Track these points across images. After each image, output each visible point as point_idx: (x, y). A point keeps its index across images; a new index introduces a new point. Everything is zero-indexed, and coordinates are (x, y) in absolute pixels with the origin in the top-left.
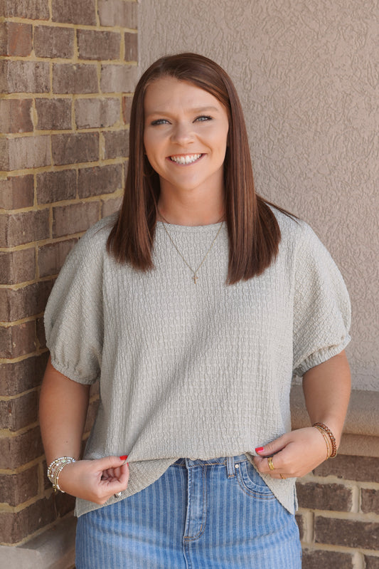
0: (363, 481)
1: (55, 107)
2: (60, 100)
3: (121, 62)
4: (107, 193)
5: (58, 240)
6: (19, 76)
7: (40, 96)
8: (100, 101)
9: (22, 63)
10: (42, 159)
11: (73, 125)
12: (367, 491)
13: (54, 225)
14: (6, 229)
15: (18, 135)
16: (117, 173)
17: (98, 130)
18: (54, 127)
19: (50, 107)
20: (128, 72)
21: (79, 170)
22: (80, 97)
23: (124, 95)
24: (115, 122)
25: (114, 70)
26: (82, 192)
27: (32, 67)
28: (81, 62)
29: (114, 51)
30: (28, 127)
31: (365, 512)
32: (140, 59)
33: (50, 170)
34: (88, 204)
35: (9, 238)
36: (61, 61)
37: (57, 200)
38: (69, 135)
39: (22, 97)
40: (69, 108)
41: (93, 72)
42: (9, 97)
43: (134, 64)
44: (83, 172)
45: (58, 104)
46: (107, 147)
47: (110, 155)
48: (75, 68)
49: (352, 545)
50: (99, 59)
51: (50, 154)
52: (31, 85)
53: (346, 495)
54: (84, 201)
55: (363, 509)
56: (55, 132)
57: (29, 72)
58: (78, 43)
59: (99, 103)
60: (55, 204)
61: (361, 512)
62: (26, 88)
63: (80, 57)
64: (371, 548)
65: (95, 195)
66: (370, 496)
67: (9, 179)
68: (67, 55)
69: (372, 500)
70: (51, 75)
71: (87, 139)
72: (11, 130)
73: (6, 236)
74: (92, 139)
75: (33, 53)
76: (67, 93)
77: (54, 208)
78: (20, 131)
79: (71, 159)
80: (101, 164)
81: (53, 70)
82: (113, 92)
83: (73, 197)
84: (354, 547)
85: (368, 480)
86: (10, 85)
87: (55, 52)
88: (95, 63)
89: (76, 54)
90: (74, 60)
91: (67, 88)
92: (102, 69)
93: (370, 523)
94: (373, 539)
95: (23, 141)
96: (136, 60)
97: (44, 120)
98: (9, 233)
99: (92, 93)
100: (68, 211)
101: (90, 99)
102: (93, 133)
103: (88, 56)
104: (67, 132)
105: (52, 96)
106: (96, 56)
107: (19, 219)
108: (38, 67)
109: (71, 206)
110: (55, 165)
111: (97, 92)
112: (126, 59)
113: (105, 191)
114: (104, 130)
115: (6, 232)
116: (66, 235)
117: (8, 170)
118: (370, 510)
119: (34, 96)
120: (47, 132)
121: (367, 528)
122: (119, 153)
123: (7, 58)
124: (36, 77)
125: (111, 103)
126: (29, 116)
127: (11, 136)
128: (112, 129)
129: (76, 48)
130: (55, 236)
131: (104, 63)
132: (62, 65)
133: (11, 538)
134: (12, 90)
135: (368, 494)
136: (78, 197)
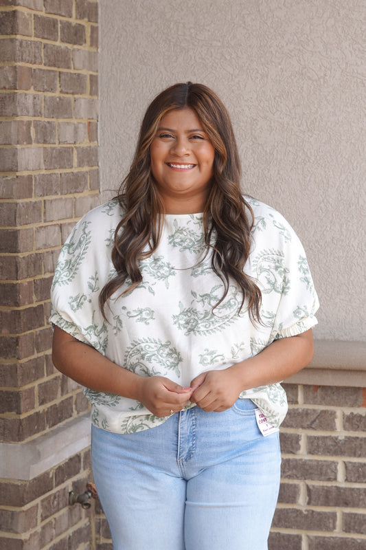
1: (46, 128)
2: (48, 122)
3: (87, 96)
4: (77, 192)
5: (47, 224)
6: (24, 104)
7: (37, 119)
8: (74, 124)
9: (26, 95)
10: (37, 165)
11: (57, 142)
13: (45, 213)
14: (15, 212)
15: (24, 146)
16: (85, 178)
17: (72, 146)
18: (45, 142)
19: (42, 128)
20: (92, 104)
21: (61, 174)
22: (61, 120)
23: (89, 121)
24: (84, 140)
25: (83, 101)
26: (62, 190)
27: (32, 98)
28: (62, 95)
29: (83, 87)
30: (29, 141)
32: (99, 94)
33: (42, 173)
34: (66, 199)
35: (17, 219)
36: (49, 94)
37: (47, 195)
38: (53, 149)
39: (26, 119)
40: (54, 128)
41: (69, 103)
42: (18, 119)
43: (95, 98)
44: (63, 175)
45: (48, 125)
46: (79, 158)
47: (80, 165)
48: (58, 99)
50: (73, 94)
51: (42, 161)
52: (31, 113)
54: (64, 197)
56: (45, 145)
57: (30, 101)
58: (60, 81)
59: (73, 126)
60: (46, 198)
62: (28, 112)
63: (61, 92)
65: (71, 193)
67: (17, 177)
68: (52, 90)
70: (43, 105)
71: (65, 151)
72: (18, 143)
73: (15, 218)
74: (69, 151)
75: (32, 87)
76: (53, 118)
77: (44, 201)
78: (25, 143)
79: (56, 166)
80: (75, 170)
81: (44, 100)
82: (82, 118)
83: (56, 193)
86: (18, 110)
87: (46, 87)
88: (70, 96)
89: (59, 89)
90: (57, 94)
91: (53, 114)
92: (75, 101)
95: (26, 150)
96: (98, 95)
97: (39, 137)
98: (17, 216)
99: (69, 118)
100: (53, 203)
101: (67, 123)
102: (69, 148)
103: (66, 91)
104: (53, 146)
105: (44, 119)
106: (71, 91)
107: (24, 206)
108: (35, 98)
109: (56, 200)
110: (46, 169)
111: (72, 118)
112: (91, 94)
113: (78, 191)
114: (77, 145)
115: (15, 215)
116: (52, 221)
117: (17, 171)
119: (32, 119)
120: (41, 145)
122: (86, 163)
123: (16, 91)
124: (34, 105)
125: (81, 126)
126: (30, 133)
127: (19, 147)
128: (82, 145)
129: (58, 85)
130: (45, 221)
131: (76, 96)
132: (50, 97)
133: (17, 438)
134: (19, 114)
136: (59, 194)
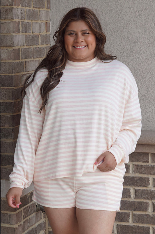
0: (134, 162)
1: (26, 25)
2: (28, 22)
3: (45, 9)
4: (41, 57)
5: (27, 73)
6: (17, 13)
7: (22, 20)
8: (39, 23)
9: (17, 9)
10: (23, 43)
11: (32, 32)
12: (136, 165)
13: (26, 67)
15: (16, 34)
16: (44, 50)
17: (39, 34)
18: (26, 32)
19: (25, 25)
20: (47, 13)
21: (33, 48)
22: (33, 21)
23: (46, 21)
24: (44, 31)
25: (43, 12)
26: (34, 56)
27: (20, 10)
28: (34, 9)
29: (43, 5)
30: (19, 32)
31: (135, 173)
32: (51, 8)
33: (25, 47)
34: (35, 61)
36: (28, 8)
37: (27, 59)
38: (30, 36)
39: (17, 21)
40: (30, 25)
41: (37, 13)
42: (14, 21)
43: (49, 10)
44: (34, 49)
45: (27, 24)
46: (41, 40)
47: (42, 44)
48: (32, 11)
49: (130, 185)
50: (39, 8)
51: (25, 41)
52: (20, 17)
53: (128, 167)
54: (34, 59)
55: (134, 172)
56: (26, 34)
57: (19, 12)
58: (33, 2)
59: (39, 24)
60: (26, 60)
61: (133, 173)
62: (18, 17)
63: (34, 7)
64: (137, 186)
65: (37, 58)
66: (136, 167)
67: (13, 49)
68: (29, 6)
69: (137, 168)
70: (25, 13)
71: (35, 37)
72: (14, 32)
73: (12, 70)
74: (37, 37)
75: (20, 5)
76: (30, 20)
78: (17, 33)
79: (31, 44)
80: (40, 46)
81: (26, 11)
82: (43, 20)
83: (31, 58)
84: (131, 186)
85: (136, 161)
86: (14, 16)
87: (27, 5)
88: (38, 9)
89: (32, 6)
90: (31, 8)
91: (30, 18)
92: (40, 12)
93: (137, 177)
94: (138, 183)
95: (18, 36)
96: (50, 9)
97: (23, 30)
98: (13, 69)
99: (37, 20)
100: (30, 62)
101: (36, 23)
102: (37, 35)
103: (36, 7)
104: (30, 34)
105: (26, 21)
106: (38, 7)
107: (16, 64)
108: (22, 10)
109: (31, 61)
110: (26, 46)
111: (38, 20)
112: (47, 8)
113: (41, 56)
114: (40, 34)
115: (12, 68)
116: (29, 71)
117: (13, 46)
118: (137, 172)
119: (20, 21)
120: (24, 34)
121: (135, 179)
122: (45, 43)
123: (13, 7)
124: (21, 13)
125: (42, 24)
126: (19, 27)
127: (14, 34)
128: (43, 34)
129: (32, 4)
130: (26, 71)
131: (40, 9)
132: (28, 10)
134: (14, 18)
135: (136, 166)
136: (32, 58)
